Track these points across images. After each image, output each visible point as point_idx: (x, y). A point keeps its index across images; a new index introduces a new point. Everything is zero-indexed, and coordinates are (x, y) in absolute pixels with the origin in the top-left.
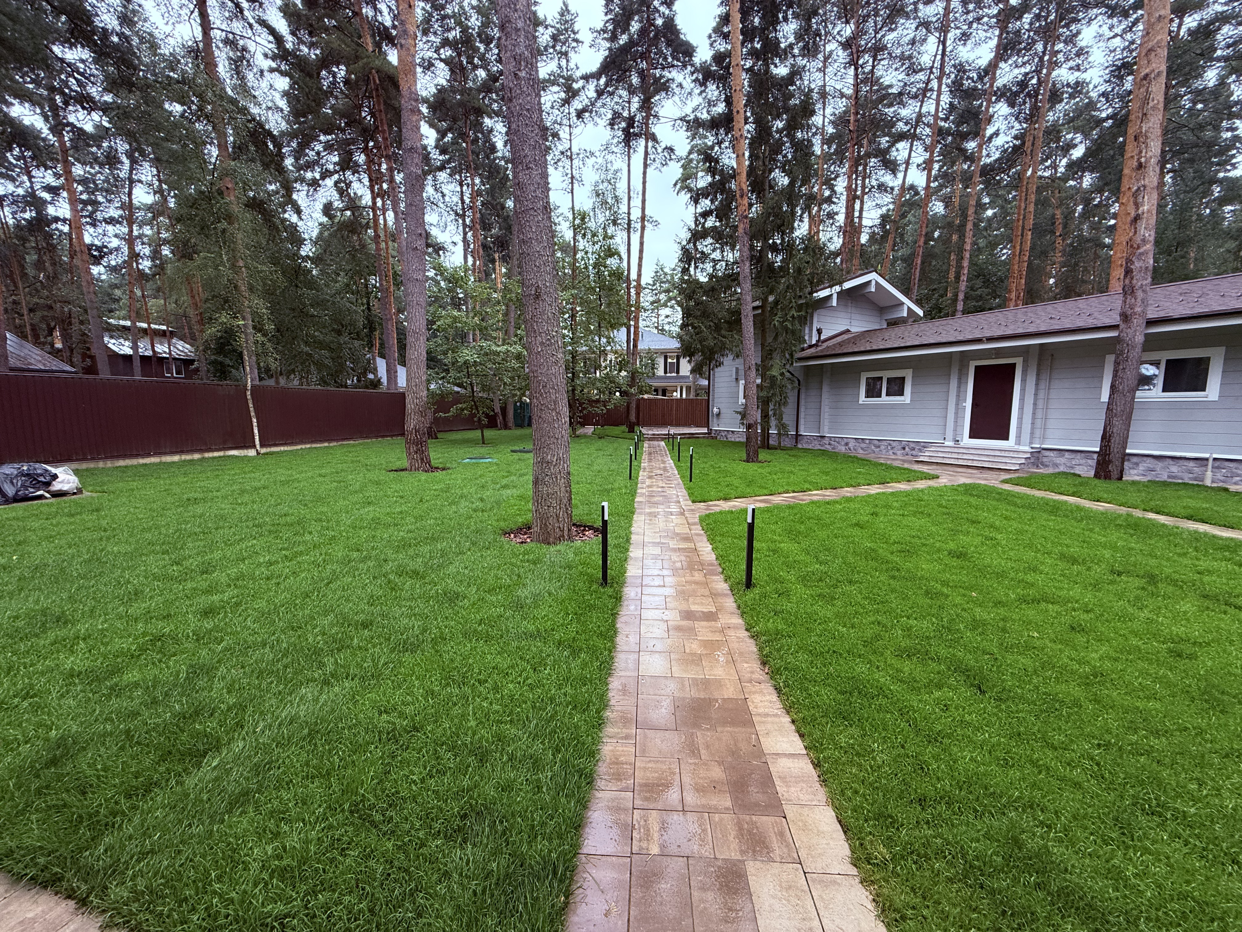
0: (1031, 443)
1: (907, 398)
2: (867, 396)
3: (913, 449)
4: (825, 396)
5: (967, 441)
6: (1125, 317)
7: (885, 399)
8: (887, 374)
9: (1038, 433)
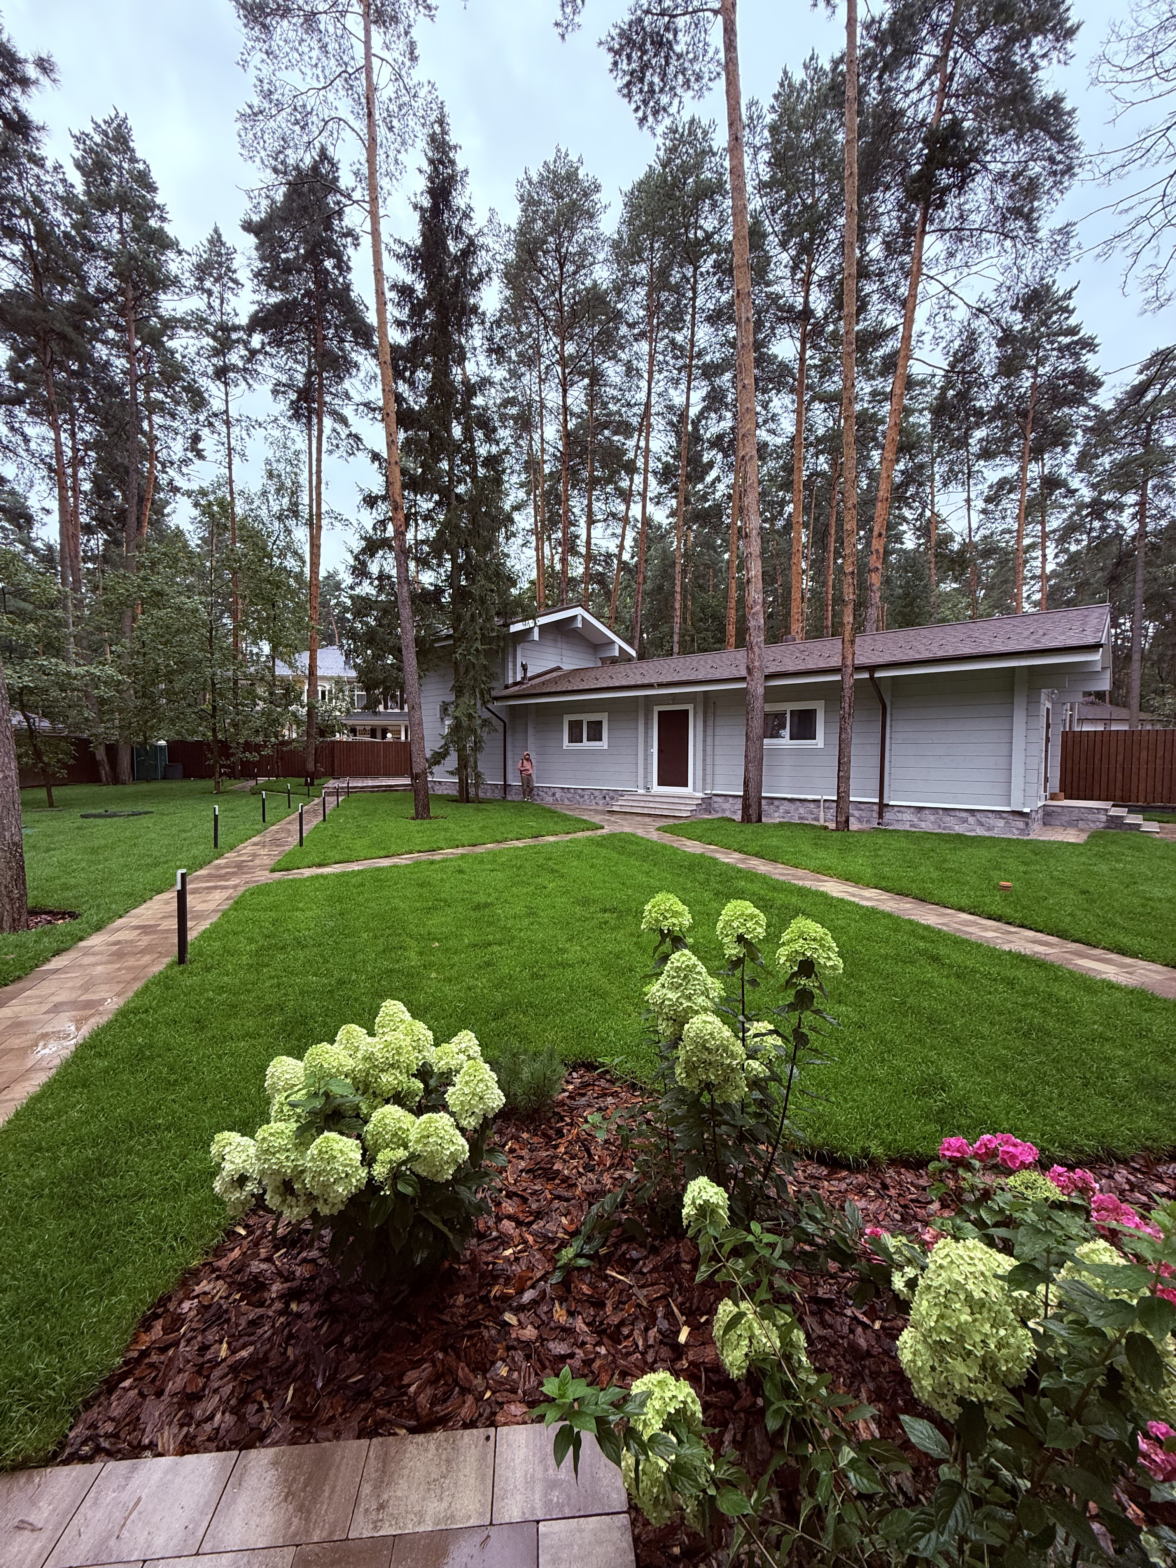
0: (704, 789)
1: (604, 744)
2: (571, 741)
3: (612, 798)
4: (531, 740)
5: (656, 789)
6: (749, 670)
7: (586, 744)
8: (586, 718)
9: (709, 778)
